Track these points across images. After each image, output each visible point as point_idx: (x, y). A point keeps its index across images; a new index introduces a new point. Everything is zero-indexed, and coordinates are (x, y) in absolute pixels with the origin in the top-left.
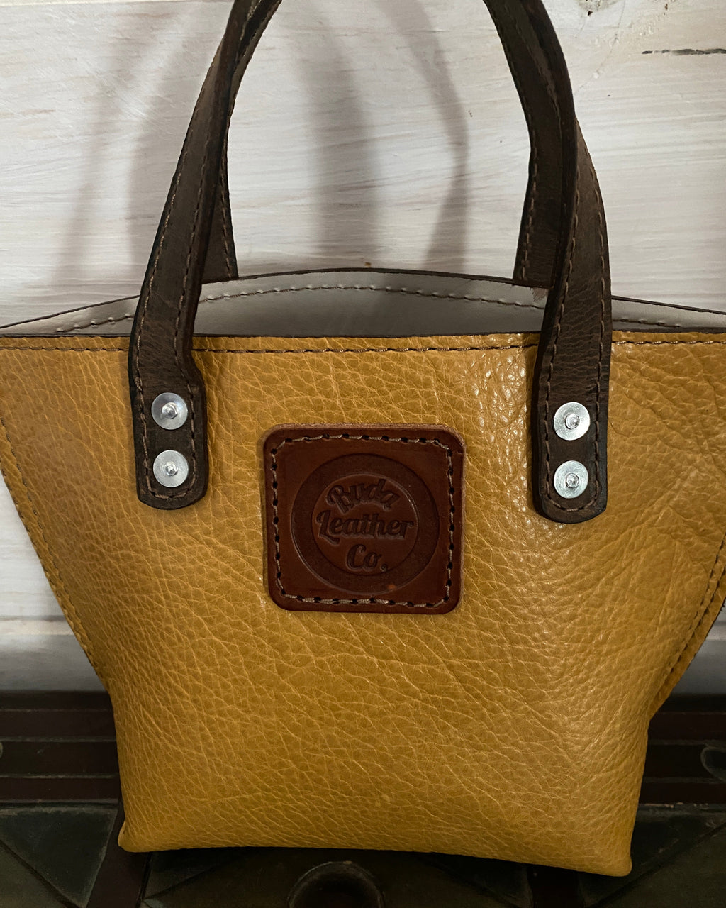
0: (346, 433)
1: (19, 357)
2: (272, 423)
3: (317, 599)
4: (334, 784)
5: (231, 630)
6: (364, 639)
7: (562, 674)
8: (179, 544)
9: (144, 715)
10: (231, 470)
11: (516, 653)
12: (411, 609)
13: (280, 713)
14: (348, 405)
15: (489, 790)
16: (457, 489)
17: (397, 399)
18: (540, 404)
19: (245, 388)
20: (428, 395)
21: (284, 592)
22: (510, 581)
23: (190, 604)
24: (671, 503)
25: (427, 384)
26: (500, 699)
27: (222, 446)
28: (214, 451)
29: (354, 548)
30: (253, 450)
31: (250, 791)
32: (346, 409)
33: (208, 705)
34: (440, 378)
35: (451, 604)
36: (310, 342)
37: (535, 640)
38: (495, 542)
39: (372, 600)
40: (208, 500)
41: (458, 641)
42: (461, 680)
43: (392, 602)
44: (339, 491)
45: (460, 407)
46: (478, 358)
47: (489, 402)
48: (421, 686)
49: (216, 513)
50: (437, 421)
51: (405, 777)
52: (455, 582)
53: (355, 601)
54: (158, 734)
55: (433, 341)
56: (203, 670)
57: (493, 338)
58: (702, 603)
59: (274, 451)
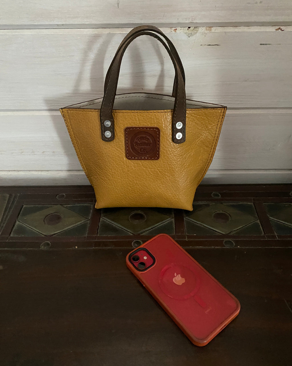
0: (139, 128)
1: (76, 112)
2: (126, 126)
3: (135, 158)
4: (138, 192)
5: (119, 164)
6: (143, 165)
7: (178, 171)
8: (109, 148)
9: (102, 181)
10: (119, 135)
11: (169, 167)
12: (151, 159)
13: (128, 178)
14: (140, 123)
15: (165, 192)
16: (159, 138)
17: (148, 122)
18: (174, 122)
19: (121, 119)
20: (154, 121)
21: (129, 157)
22: (168, 154)
23: (112, 159)
24: (200, 140)
25: (154, 119)
26: (167, 175)
27: (117, 130)
28: (116, 131)
29: (141, 149)
30: (123, 132)
31: (122, 193)
32: (139, 123)
33: (115, 177)
34: (156, 118)
35: (158, 158)
36: (133, 111)
37: (173, 165)
38: (166, 147)
39: (144, 158)
40: (115, 140)
41: (160, 165)
42: (160, 172)
43: (148, 158)
44: (138, 138)
45: (160, 123)
46: (163, 114)
47: (165, 122)
48: (153, 173)
49: (116, 143)
50: (156, 126)
51: (150, 190)
52: (159, 154)
53: (141, 158)
54: (105, 184)
55: (155, 111)
56: (114, 171)
57: (166, 111)
58: (208, 160)
59: (127, 131)
